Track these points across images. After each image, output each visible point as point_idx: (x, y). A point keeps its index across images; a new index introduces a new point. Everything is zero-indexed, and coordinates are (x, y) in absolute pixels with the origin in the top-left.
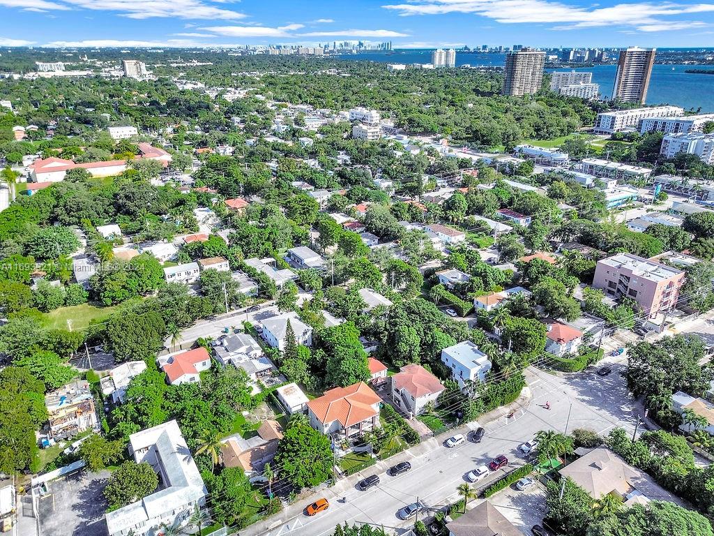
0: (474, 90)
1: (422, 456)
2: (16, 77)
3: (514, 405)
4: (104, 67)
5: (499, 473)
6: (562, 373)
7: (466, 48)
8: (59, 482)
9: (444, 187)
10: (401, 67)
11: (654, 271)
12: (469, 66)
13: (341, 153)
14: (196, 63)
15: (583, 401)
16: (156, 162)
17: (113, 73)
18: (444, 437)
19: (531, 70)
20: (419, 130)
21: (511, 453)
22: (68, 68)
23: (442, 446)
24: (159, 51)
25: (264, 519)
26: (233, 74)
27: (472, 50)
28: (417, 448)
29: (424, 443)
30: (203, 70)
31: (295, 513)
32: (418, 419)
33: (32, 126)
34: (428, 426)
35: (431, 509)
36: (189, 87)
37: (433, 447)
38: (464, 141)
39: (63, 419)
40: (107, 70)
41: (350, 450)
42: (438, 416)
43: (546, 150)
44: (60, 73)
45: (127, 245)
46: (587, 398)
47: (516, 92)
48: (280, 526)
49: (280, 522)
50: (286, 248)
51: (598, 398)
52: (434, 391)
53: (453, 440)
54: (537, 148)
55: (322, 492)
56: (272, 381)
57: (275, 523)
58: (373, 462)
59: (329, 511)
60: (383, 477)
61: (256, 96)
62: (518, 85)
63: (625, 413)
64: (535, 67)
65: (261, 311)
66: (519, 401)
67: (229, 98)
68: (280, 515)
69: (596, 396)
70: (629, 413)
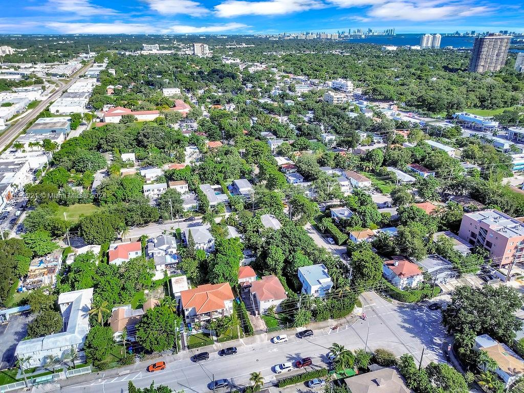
0: (443, 67)
1: (251, 345)
2: (127, 53)
3: (343, 320)
4: (184, 48)
5: (302, 370)
6: (397, 302)
7: (457, 33)
8: (16, 316)
9: (379, 142)
10: (394, 48)
11: (513, 228)
12: (451, 47)
13: (310, 112)
14: (244, 45)
15: (403, 327)
16: (179, 113)
17: (187, 52)
18: (274, 334)
19: (496, 52)
20: (380, 97)
21: (320, 357)
22: (161, 49)
23: (270, 341)
24: (224, 37)
25: (119, 367)
26: (264, 53)
27: (462, 34)
28: (250, 338)
29: (257, 336)
30: (245, 51)
31: (141, 368)
32: (262, 318)
33: (119, 86)
34: (267, 324)
35: (235, 387)
36: (229, 62)
37: (262, 340)
38: (413, 107)
39: (36, 276)
40: (184, 50)
41: (201, 331)
42: (277, 317)
43: (480, 118)
44: (154, 51)
45: (136, 167)
46: (407, 325)
47: (481, 70)
48: (128, 374)
49: (128, 371)
50: (233, 179)
51: (417, 328)
52: (277, 298)
53: (278, 338)
54: (472, 116)
55: (167, 357)
56: (175, 272)
57: (125, 371)
58: (212, 342)
59: (164, 372)
60: (214, 355)
61: (272, 69)
62: (482, 64)
63: (435, 344)
64: (500, 49)
65: (194, 222)
66: (348, 318)
67: (251, 70)
68: (131, 367)
69: (416, 325)
70: (439, 345)
